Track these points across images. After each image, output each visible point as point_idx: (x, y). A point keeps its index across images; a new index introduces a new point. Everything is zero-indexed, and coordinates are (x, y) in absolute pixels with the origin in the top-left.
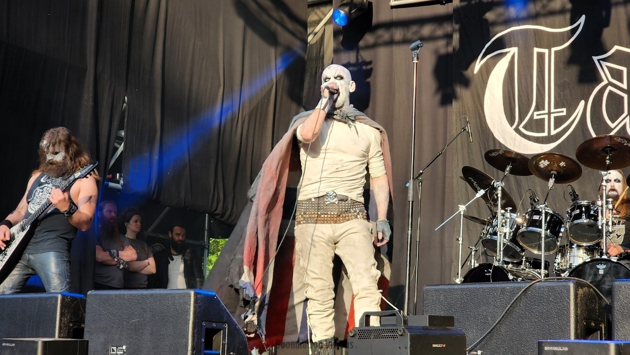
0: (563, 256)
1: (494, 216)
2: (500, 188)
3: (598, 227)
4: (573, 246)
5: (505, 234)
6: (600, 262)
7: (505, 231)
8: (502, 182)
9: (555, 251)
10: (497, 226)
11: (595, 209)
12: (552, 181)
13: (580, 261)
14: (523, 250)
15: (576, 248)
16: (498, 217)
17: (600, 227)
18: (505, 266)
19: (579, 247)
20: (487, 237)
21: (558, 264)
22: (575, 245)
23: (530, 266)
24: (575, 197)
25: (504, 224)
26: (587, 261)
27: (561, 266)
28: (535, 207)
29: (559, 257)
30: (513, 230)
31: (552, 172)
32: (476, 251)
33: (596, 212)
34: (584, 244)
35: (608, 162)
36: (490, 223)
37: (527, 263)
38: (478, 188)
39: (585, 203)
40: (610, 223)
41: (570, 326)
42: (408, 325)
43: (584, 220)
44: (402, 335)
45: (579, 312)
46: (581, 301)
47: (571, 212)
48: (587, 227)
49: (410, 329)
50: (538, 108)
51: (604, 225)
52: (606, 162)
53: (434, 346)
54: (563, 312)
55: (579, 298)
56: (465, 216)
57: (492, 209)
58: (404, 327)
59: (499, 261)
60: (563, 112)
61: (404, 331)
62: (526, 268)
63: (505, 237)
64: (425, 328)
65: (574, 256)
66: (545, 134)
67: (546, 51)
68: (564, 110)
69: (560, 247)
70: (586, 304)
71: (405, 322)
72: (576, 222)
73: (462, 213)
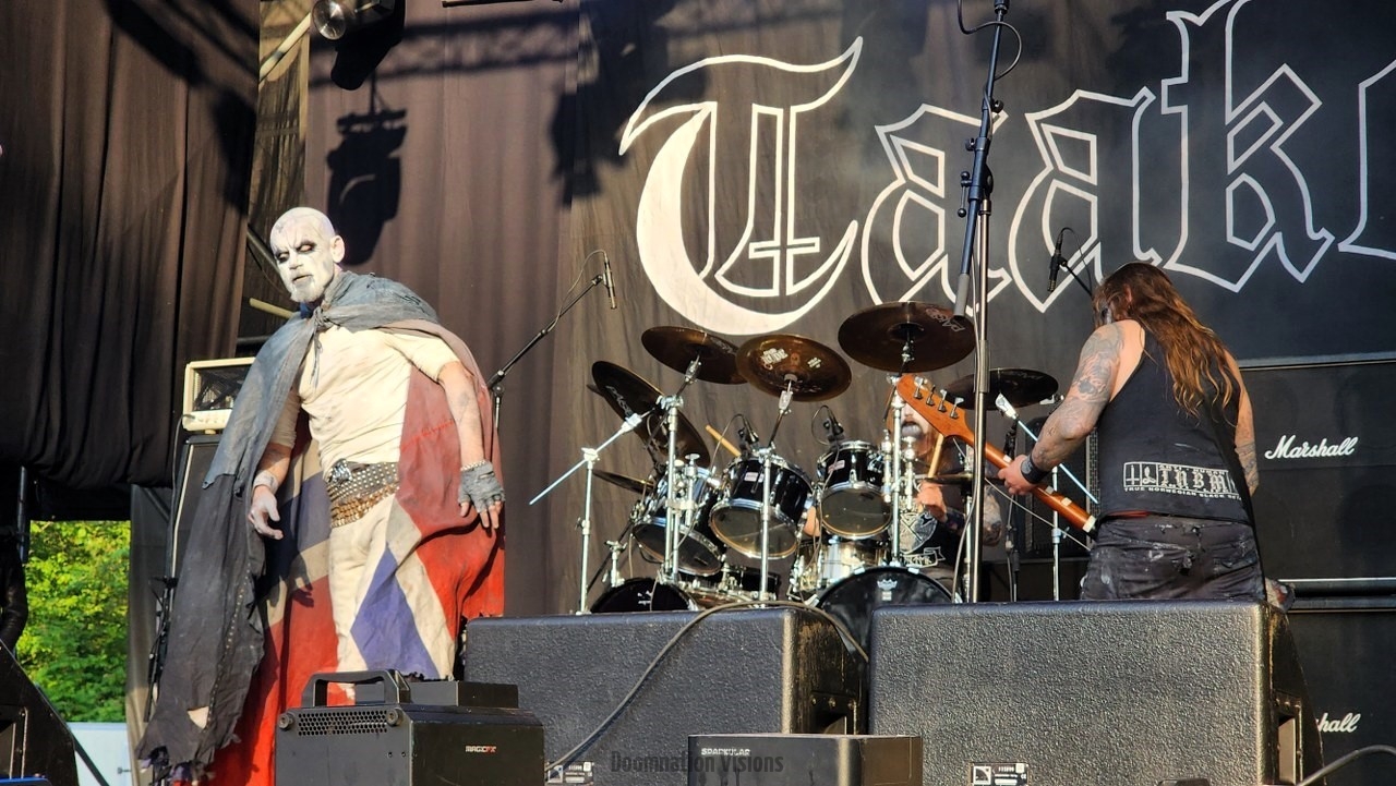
0: (809, 561)
1: (661, 474)
2: (673, 412)
3: (882, 499)
4: (830, 541)
5: (684, 513)
6: (885, 575)
7: (683, 507)
8: (677, 397)
9: (792, 551)
10: (666, 495)
11: (878, 459)
12: (786, 397)
13: (845, 573)
14: (723, 549)
15: (837, 546)
16: (667, 477)
17: (887, 499)
18: (683, 584)
19: (843, 541)
20: (645, 519)
21: (798, 580)
22: (836, 537)
23: (738, 584)
24: (836, 434)
25: (682, 492)
26: (857, 572)
27: (805, 584)
28: (750, 455)
29: (800, 563)
30: (704, 503)
31: (787, 377)
32: (622, 551)
33: (880, 465)
34: (854, 537)
35: (906, 356)
36: (652, 490)
37: (732, 578)
38: (627, 410)
39: (856, 445)
40: (908, 491)
41: (781, 706)
42: (410, 701)
43: (854, 484)
44: (394, 725)
45: (802, 676)
46: (806, 651)
47: (828, 465)
48: (860, 499)
49: (414, 711)
50: (758, 236)
51: (897, 494)
52: (902, 358)
53: (470, 749)
54: (769, 677)
55: (802, 647)
56: (596, 473)
57: (656, 457)
58: (401, 706)
59: (669, 574)
60: (813, 245)
61: (400, 717)
62: (729, 588)
63: (683, 519)
64: (449, 710)
65: (832, 563)
66: (774, 292)
67: (778, 112)
68: (816, 240)
69: (803, 541)
70: (818, 660)
71: (405, 697)
72: (837, 487)
73: (590, 467)
